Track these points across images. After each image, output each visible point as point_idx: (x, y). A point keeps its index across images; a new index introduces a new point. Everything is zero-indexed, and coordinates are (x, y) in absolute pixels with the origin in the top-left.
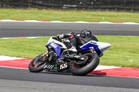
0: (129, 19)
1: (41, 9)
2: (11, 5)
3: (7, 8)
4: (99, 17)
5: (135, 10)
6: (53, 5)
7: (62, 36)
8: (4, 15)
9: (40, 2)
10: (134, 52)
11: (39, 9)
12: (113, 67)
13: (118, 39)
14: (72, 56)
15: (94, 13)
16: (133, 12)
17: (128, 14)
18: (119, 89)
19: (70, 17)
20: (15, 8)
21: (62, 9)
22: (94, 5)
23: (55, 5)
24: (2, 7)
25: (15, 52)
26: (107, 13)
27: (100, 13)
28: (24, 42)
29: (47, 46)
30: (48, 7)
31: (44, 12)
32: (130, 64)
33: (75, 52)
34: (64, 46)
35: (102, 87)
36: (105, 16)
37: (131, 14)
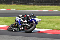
0: (55, 9)
1: (18, 5)
2: (5, 3)
3: (3, 4)
4: (43, 8)
5: (58, 5)
6: (23, 3)
7: (21, 16)
8: (2, 7)
9: (17, 2)
10: (58, 23)
11: (17, 5)
12: (49, 30)
13: (51, 18)
14: (25, 24)
15: (40, 6)
16: (57, 6)
17: (55, 7)
18: (51, 39)
19: (30, 8)
20: (6, 4)
21: (27, 5)
22: (41, 3)
23: (24, 3)
24: (1, 4)
25: (6, 23)
26: (46, 6)
27: (43, 6)
28: (11, 19)
29: (15, 20)
30: (21, 4)
31: (19, 6)
32: (56, 28)
33: (26, 23)
34: (22, 20)
35: (44, 38)
36: (45, 8)
37: (57, 7)
